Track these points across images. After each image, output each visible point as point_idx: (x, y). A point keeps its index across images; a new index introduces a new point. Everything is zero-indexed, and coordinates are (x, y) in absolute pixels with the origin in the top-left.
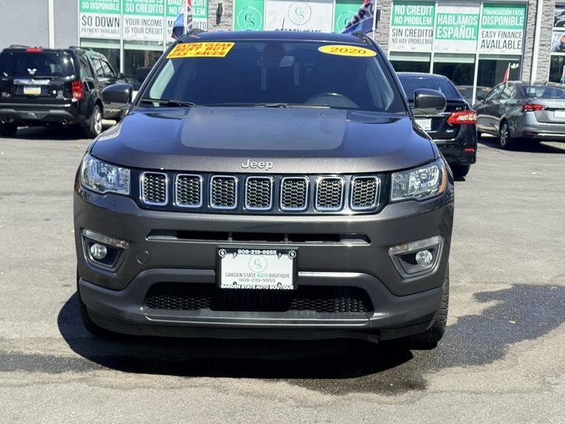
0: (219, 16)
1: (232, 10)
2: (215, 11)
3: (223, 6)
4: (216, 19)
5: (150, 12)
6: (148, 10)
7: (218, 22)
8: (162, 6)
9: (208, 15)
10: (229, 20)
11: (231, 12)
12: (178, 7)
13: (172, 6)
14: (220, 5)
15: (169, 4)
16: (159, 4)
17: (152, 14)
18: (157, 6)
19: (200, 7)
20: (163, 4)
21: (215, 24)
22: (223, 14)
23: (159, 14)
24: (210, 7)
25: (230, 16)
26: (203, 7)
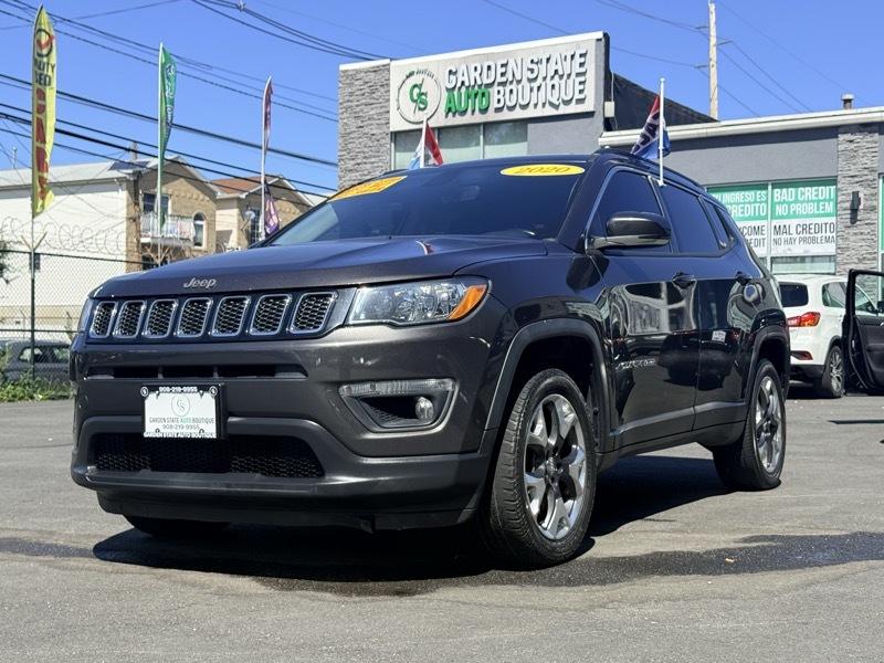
0: (854, 211)
1: (877, 200)
2: (848, 205)
3: (861, 195)
4: (849, 216)
5: (746, 215)
6: (743, 213)
7: (854, 219)
8: (765, 206)
9: (837, 211)
10: (873, 216)
11: (875, 203)
12: (789, 203)
13: (779, 203)
14: (856, 194)
15: (776, 200)
16: (761, 202)
17: (750, 219)
18: (757, 205)
19: (825, 200)
20: (766, 202)
21: (849, 224)
22: (861, 207)
23: (760, 218)
24: (840, 199)
25: (873, 209)
26: (830, 200)
